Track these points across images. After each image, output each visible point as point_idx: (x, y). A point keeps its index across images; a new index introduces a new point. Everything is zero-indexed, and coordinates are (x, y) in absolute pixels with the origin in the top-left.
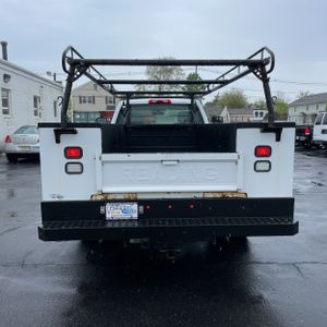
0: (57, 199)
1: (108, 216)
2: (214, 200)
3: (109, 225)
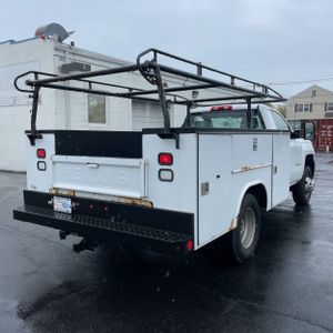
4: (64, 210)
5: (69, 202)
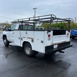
1: (54, 48)
5: (57, 45)
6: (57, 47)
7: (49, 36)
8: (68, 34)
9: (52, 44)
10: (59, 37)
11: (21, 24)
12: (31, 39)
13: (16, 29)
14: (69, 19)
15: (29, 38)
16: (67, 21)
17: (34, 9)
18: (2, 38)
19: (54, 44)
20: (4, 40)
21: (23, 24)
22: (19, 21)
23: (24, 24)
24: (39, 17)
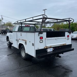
0: (38, 49)
1: (48, 51)
2: (62, 46)
3: (48, 54)
4: (51, 51)
5: (52, 49)
6: (52, 50)
7: (41, 38)
8: (68, 36)
9: (46, 48)
10: (55, 40)
11: (20, 25)
12: (24, 41)
13: (15, 31)
14: (69, 18)
15: (23, 40)
16: (66, 21)
17: (44, 10)
18: (6, 39)
19: (49, 47)
20: (7, 41)
21: (22, 25)
22: (18, 22)
23: (24, 25)
24: (33, 17)
